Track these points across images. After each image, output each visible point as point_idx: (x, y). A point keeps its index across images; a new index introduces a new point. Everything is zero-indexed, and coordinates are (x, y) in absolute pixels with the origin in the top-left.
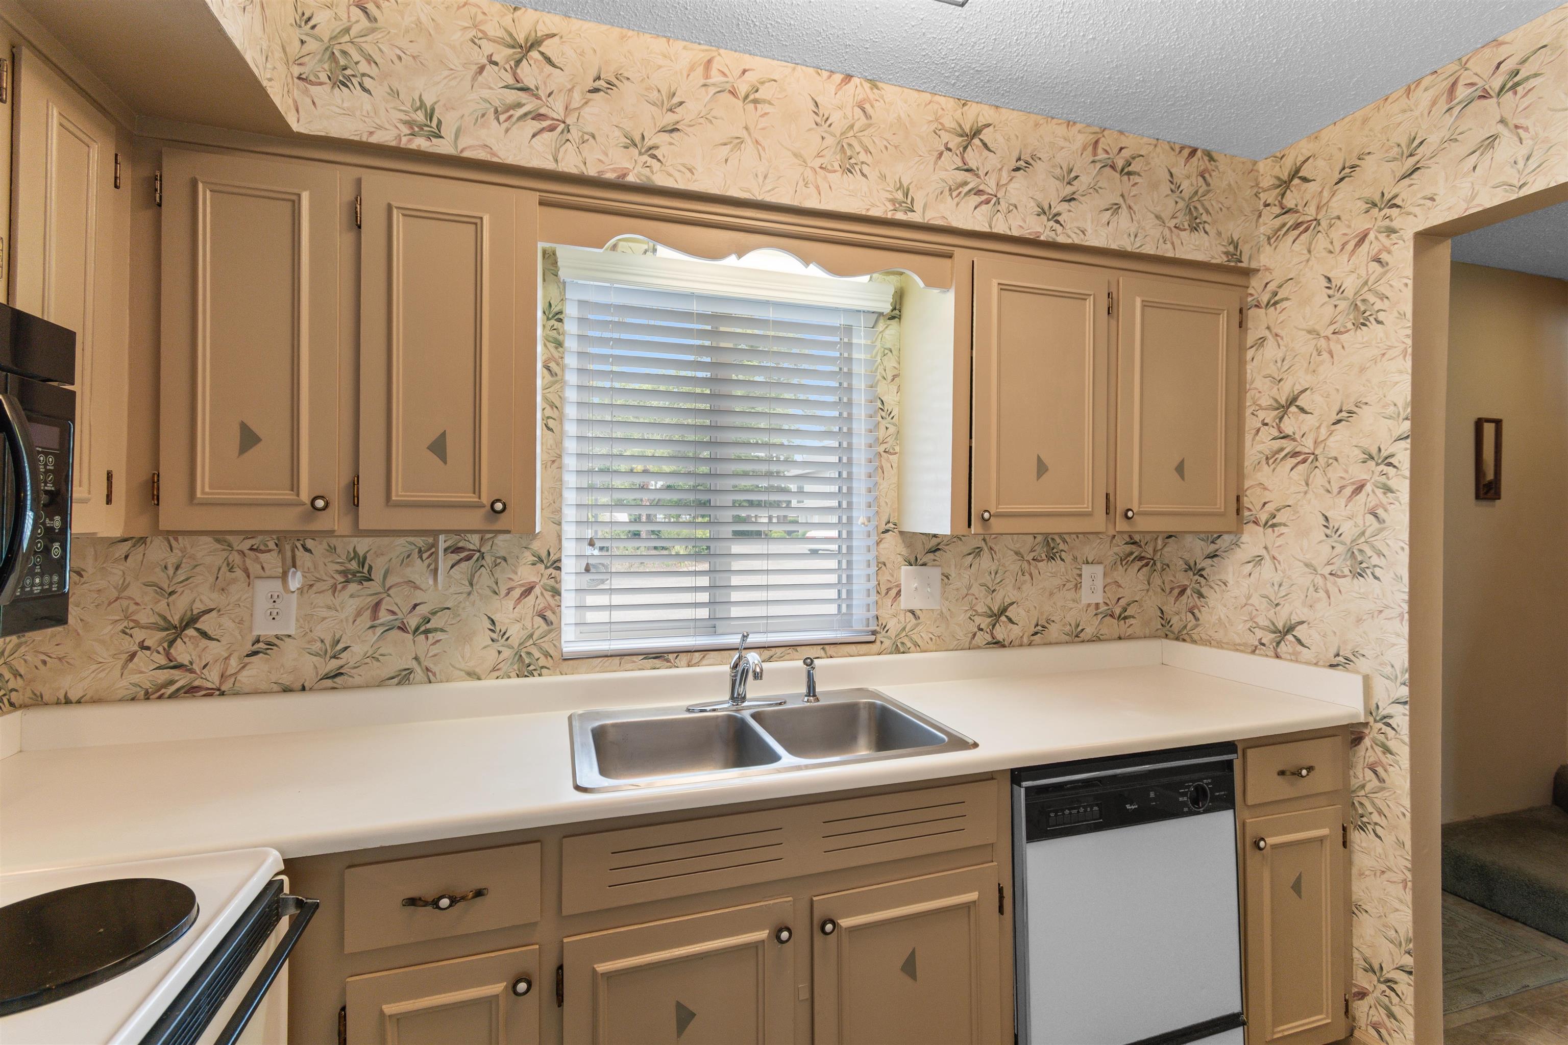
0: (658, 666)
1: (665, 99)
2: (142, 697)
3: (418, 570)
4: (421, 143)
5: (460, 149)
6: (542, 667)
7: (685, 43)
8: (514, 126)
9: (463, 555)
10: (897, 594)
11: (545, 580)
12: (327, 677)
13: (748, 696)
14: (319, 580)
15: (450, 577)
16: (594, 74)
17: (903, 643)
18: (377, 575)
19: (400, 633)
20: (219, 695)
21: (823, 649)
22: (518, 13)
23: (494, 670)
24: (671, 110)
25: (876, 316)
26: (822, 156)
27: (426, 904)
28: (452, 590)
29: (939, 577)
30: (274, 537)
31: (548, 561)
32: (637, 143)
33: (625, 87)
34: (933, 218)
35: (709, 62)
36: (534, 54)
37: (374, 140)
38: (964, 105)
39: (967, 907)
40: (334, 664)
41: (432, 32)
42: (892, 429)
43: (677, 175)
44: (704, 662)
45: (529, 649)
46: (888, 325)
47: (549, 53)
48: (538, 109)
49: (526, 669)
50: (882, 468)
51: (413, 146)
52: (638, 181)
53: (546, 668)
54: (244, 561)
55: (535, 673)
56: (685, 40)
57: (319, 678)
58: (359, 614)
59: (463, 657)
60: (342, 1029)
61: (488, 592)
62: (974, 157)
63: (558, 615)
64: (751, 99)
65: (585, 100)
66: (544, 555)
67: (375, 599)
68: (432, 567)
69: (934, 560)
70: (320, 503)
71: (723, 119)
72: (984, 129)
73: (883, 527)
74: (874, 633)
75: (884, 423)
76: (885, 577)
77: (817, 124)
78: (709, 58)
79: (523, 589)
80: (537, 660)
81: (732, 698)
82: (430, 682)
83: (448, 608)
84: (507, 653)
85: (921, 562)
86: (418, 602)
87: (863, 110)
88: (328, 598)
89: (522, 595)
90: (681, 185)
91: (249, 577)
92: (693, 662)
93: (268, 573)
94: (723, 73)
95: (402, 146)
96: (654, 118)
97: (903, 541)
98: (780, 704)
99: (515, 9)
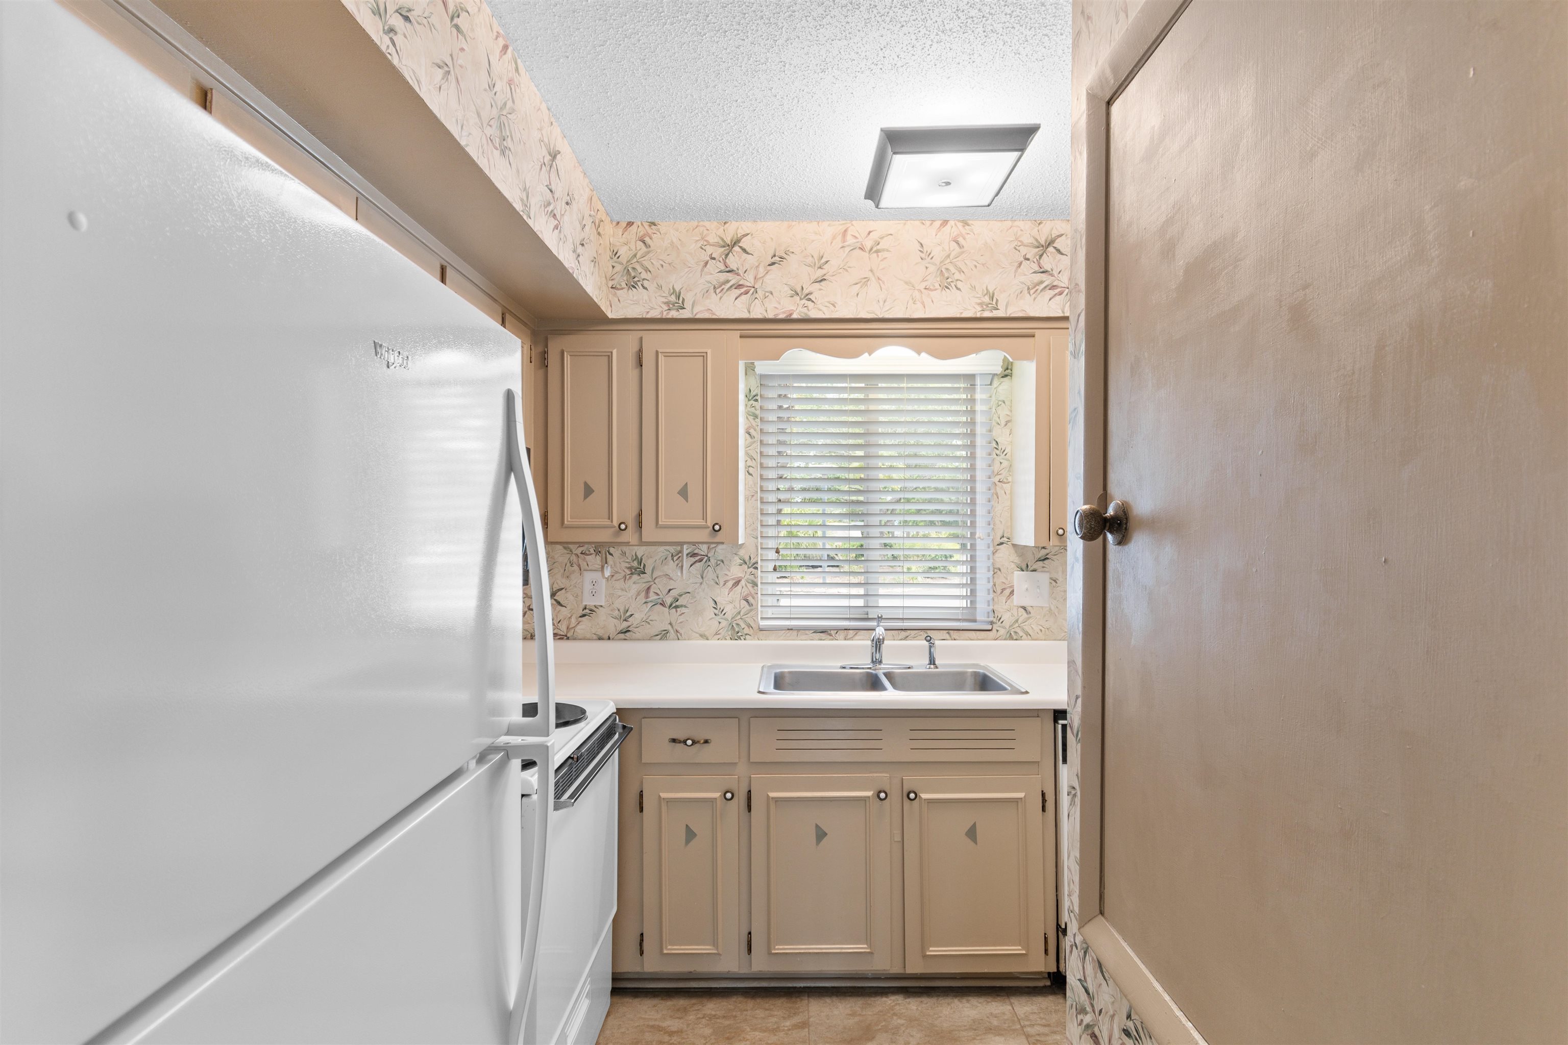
0: (823, 638)
1: (816, 261)
2: (529, 638)
3: (671, 567)
4: (674, 314)
5: (695, 313)
6: (746, 634)
7: (828, 222)
8: (725, 295)
9: (697, 558)
10: (1011, 593)
11: (747, 576)
12: (621, 632)
13: (884, 662)
14: (617, 572)
15: (690, 572)
16: (772, 254)
17: (1016, 632)
18: (648, 570)
19: (661, 607)
20: (566, 639)
21: (948, 633)
22: (727, 225)
23: (716, 634)
24: (820, 268)
25: (991, 376)
26: (926, 281)
27: (680, 742)
28: (691, 581)
29: (1047, 581)
30: (593, 546)
31: (750, 563)
32: (799, 293)
33: (791, 259)
34: (1014, 312)
35: (846, 231)
36: (736, 248)
37: (649, 316)
38: (1039, 224)
39: (1016, 801)
40: (625, 625)
41: (679, 247)
42: (1005, 463)
43: (824, 309)
44: (856, 637)
45: (738, 622)
46: (1002, 382)
47: (745, 247)
48: (738, 282)
49: (737, 635)
50: (997, 494)
51: (670, 316)
52: (800, 317)
53: (749, 635)
54: (578, 560)
55: (741, 637)
56: (829, 221)
57: (617, 632)
58: (638, 594)
59: (698, 624)
60: (641, 801)
61: (712, 583)
62: (1048, 262)
63: (756, 599)
64: (875, 250)
65: (766, 271)
66: (747, 559)
67: (647, 585)
68: (680, 565)
69: (1043, 567)
70: (623, 526)
71: (855, 267)
72: (1056, 239)
73: (998, 541)
74: (992, 623)
75: (998, 459)
76: (1000, 580)
77: (922, 259)
78: (845, 229)
79: (734, 581)
80: (743, 629)
81: (873, 661)
82: (679, 639)
83: (689, 593)
84: (724, 623)
85: (1032, 569)
86: (672, 588)
87: (958, 243)
88: (621, 584)
89: (733, 585)
90: (827, 316)
91: (580, 570)
92: (848, 637)
93: (590, 568)
94: (855, 236)
95: (664, 317)
96: (809, 274)
97: (1016, 552)
98: (909, 668)
99: (725, 223)
